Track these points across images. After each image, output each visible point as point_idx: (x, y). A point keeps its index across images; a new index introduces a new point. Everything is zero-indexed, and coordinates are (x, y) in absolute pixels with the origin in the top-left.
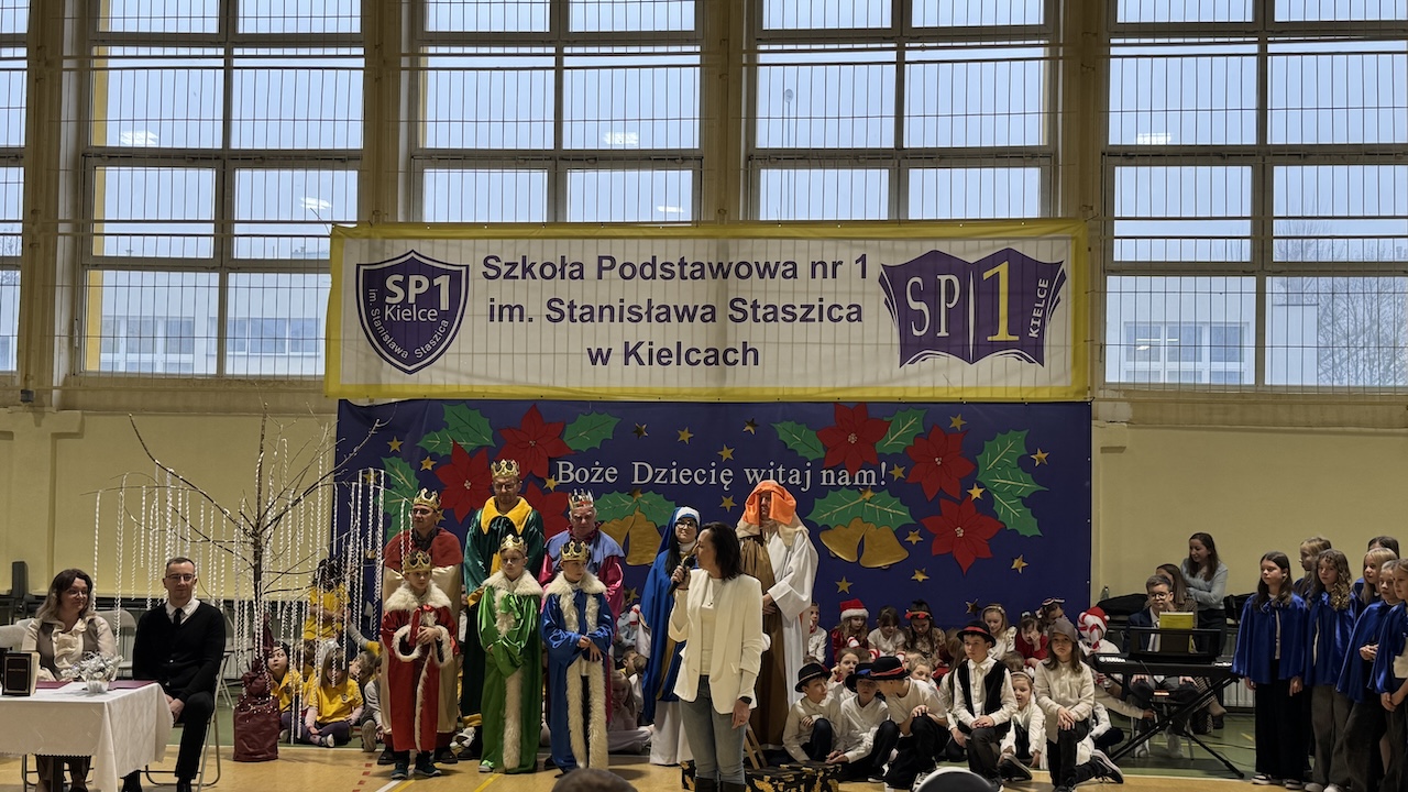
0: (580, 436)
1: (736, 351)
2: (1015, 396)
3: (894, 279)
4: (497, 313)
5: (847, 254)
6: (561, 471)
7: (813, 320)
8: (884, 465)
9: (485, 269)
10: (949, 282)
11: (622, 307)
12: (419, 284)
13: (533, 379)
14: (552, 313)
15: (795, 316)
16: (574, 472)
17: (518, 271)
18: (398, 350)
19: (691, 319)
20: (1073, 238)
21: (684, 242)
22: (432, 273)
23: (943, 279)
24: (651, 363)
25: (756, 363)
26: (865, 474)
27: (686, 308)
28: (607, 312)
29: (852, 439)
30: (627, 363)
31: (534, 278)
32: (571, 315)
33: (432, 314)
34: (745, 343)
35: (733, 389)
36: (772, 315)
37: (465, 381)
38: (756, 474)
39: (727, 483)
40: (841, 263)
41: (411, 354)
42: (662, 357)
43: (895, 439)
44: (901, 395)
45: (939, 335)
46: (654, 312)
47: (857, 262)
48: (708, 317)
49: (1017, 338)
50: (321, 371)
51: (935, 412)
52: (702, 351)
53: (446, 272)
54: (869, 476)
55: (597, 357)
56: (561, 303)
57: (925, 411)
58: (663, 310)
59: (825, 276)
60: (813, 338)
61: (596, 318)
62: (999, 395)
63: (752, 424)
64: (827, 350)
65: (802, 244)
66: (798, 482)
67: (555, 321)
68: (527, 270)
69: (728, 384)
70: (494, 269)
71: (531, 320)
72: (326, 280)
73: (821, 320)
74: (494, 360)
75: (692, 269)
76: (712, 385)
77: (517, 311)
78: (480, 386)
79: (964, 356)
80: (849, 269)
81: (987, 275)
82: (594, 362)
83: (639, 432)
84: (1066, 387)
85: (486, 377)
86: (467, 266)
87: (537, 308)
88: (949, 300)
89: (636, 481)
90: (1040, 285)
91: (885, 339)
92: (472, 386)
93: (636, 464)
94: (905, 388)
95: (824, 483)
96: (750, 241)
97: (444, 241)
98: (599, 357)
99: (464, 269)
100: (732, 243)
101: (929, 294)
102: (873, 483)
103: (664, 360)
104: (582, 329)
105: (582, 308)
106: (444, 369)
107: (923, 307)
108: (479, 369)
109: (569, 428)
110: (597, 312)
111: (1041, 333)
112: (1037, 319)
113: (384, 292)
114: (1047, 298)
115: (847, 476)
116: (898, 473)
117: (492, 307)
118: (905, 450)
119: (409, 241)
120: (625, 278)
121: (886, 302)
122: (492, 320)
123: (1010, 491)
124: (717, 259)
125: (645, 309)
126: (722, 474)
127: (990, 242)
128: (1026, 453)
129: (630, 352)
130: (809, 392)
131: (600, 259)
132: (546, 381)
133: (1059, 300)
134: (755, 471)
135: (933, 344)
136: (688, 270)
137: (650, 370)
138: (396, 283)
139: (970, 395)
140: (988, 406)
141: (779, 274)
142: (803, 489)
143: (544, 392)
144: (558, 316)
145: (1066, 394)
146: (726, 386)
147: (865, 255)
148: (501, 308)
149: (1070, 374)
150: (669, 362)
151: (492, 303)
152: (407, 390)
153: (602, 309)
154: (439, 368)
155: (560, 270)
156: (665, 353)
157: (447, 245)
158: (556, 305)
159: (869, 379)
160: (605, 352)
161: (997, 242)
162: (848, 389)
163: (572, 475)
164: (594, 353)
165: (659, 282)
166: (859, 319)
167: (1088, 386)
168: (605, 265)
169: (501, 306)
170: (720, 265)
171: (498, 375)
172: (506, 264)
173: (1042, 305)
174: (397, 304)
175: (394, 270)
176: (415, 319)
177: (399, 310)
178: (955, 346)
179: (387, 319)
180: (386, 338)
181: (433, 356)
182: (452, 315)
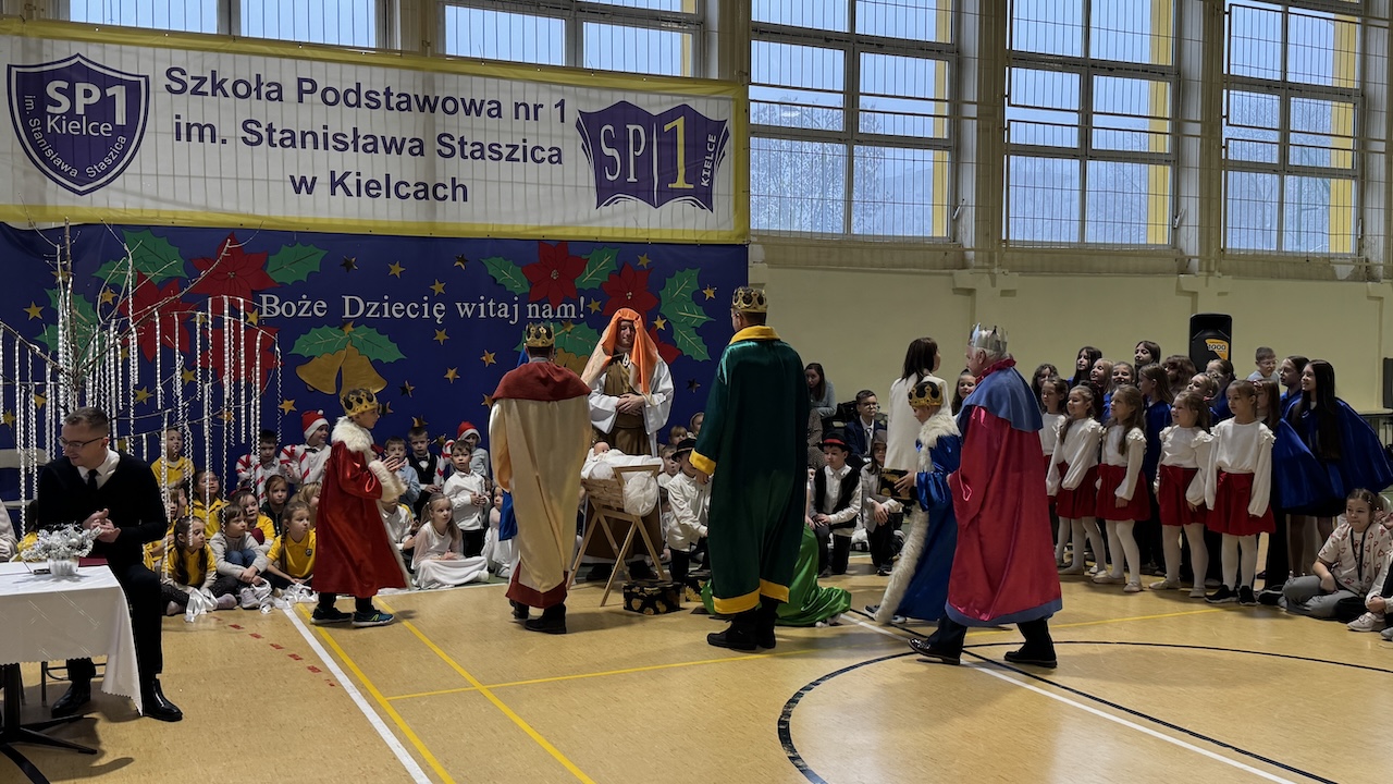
0: (284, 268)
1: (445, 187)
2: (690, 237)
3: (589, 124)
4: (184, 131)
5: (548, 98)
6: (265, 305)
7: (518, 160)
8: (582, 299)
9: (169, 82)
10: (636, 132)
11: (326, 135)
12: (88, 94)
13: (229, 206)
14: (248, 136)
15: (500, 154)
17: (207, 87)
18: (66, 168)
19: (399, 152)
20: (733, 99)
21: (389, 71)
22: (104, 81)
23: (631, 128)
24: (359, 194)
25: (465, 199)
26: (566, 307)
27: (393, 140)
28: (309, 138)
29: (554, 275)
30: (333, 193)
31: (226, 95)
32: (270, 139)
33: (105, 129)
34: (454, 179)
35: (444, 224)
36: (479, 152)
37: (149, 205)
38: (467, 309)
39: (440, 317)
40: (542, 106)
41: (82, 172)
42: (370, 188)
43: (589, 278)
44: (597, 235)
45: (628, 180)
46: (361, 142)
47: (556, 106)
48: (416, 151)
49: (692, 186)
51: (626, 250)
52: (412, 184)
53: (120, 82)
54: (570, 309)
55: (301, 185)
56: (259, 125)
57: (617, 250)
58: (370, 140)
59: (527, 118)
60: (519, 177)
61: (299, 144)
62: (679, 237)
63: (462, 260)
64: (532, 190)
65: (505, 84)
66: (506, 316)
67: (252, 144)
68: (217, 86)
69: (439, 218)
70: (177, 82)
71: (224, 141)
73: (525, 160)
74: (182, 183)
75: (398, 100)
76: (423, 218)
77: (207, 131)
78: (168, 211)
79: (650, 201)
80: (549, 112)
81: (667, 127)
82: (298, 191)
83: (348, 265)
84: (730, 231)
85: (174, 202)
86: (147, 78)
87: (229, 128)
88: (637, 148)
89: (347, 315)
90: (709, 140)
91: (582, 182)
92: (158, 211)
93: (347, 298)
94: (601, 229)
95: (530, 316)
96: (455, 76)
97: (118, 47)
98: (303, 185)
99: (143, 80)
100: (438, 77)
101: (619, 142)
102: (573, 316)
103: (373, 192)
104: (283, 154)
105: (282, 132)
106: (124, 191)
107: (615, 153)
108: (165, 192)
109: (272, 259)
110: (298, 138)
111: (711, 183)
112: (707, 170)
113: (44, 100)
114: (715, 152)
115: (550, 310)
116: (595, 306)
117: (178, 125)
118: (602, 285)
119: (73, 43)
120: (327, 103)
121: (583, 147)
122: (178, 139)
123: (686, 322)
124: (424, 88)
125: (349, 140)
126: (435, 308)
127: (669, 98)
128: (698, 289)
129: (336, 183)
130: (516, 229)
131: (300, 81)
132: (245, 208)
133: (724, 155)
134: (466, 305)
135: (624, 188)
136: (394, 101)
137: (359, 201)
138: (58, 90)
139: (655, 236)
140: (668, 246)
141: (484, 112)
142: (511, 322)
143: (244, 221)
144: (255, 139)
145: (730, 237)
146: (437, 221)
147: (563, 100)
148: (189, 126)
149: (732, 220)
150: (378, 195)
151: (178, 121)
152: (79, 213)
153: (304, 135)
154: (117, 190)
155: (255, 89)
156: (373, 185)
157: (121, 51)
158: (253, 127)
159: (570, 218)
160: (309, 181)
161: (675, 98)
162: (552, 227)
163: (278, 309)
164: (297, 180)
165: (364, 110)
166: (560, 161)
167: (747, 231)
168: (305, 88)
169: (188, 124)
170: (426, 98)
171: (188, 201)
172: (193, 78)
173: (711, 158)
174: (63, 114)
175: (55, 75)
176: (84, 133)
177: (64, 122)
178: (642, 191)
179: (49, 131)
180: (49, 153)
181: (110, 176)
182: (131, 130)
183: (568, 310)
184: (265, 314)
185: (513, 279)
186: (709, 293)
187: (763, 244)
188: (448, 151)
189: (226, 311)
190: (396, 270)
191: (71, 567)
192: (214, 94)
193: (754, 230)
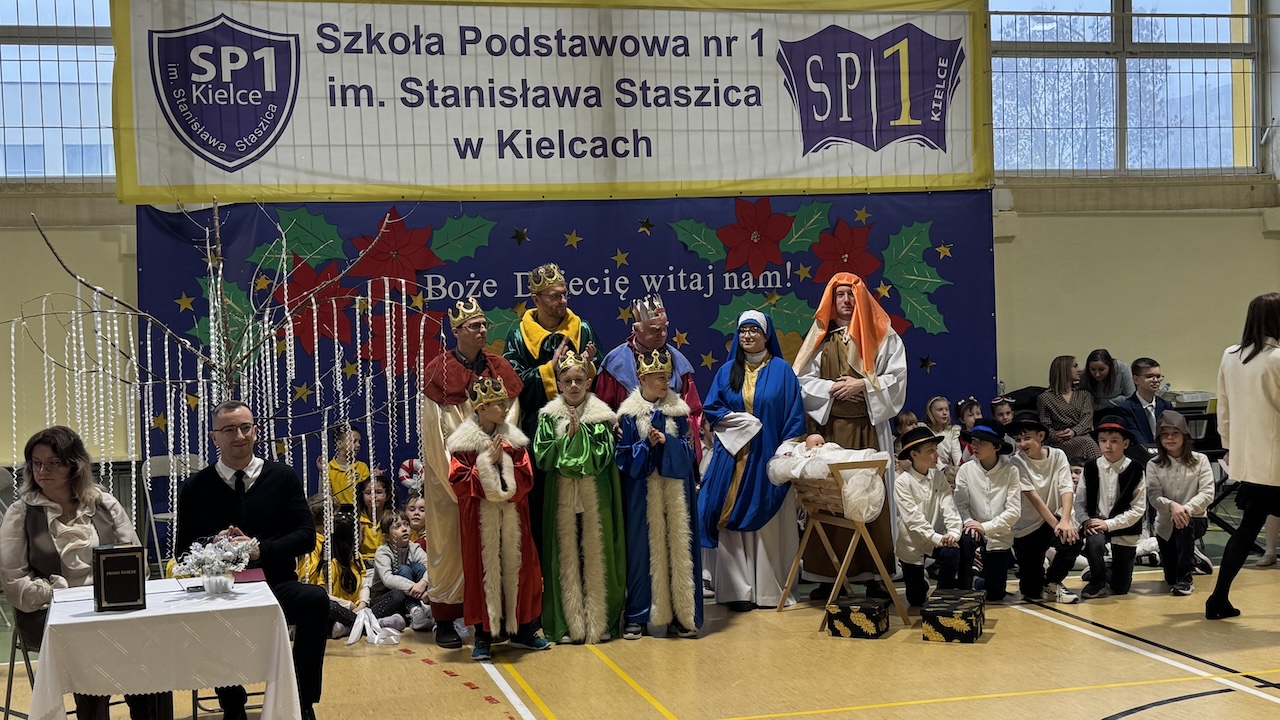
0: (451, 244)
1: (626, 141)
2: (918, 184)
3: (793, 56)
4: (338, 95)
5: (743, 29)
6: (430, 287)
7: (709, 104)
8: (789, 265)
9: (320, 40)
10: (850, 61)
11: (492, 90)
12: (234, 58)
13: (390, 177)
14: (408, 96)
15: (689, 99)
16: (446, 286)
17: (362, 43)
18: (213, 142)
19: (573, 104)
20: (969, 13)
21: (561, 11)
22: (252, 43)
23: (843, 57)
24: (530, 156)
25: (649, 154)
26: (769, 275)
27: (567, 90)
28: (474, 95)
29: (755, 238)
30: (501, 156)
31: (382, 52)
32: (432, 98)
33: (254, 96)
34: (635, 132)
35: (626, 184)
36: (664, 98)
37: (304, 180)
38: (654, 281)
39: (623, 292)
40: (735, 38)
41: (231, 146)
42: (542, 148)
43: (796, 239)
44: (804, 187)
45: (841, 119)
46: (531, 95)
47: (753, 37)
48: (592, 101)
49: (919, 122)
50: (111, 171)
51: (840, 204)
52: (588, 140)
53: (269, 43)
54: (774, 278)
55: (466, 150)
56: (419, 83)
57: (830, 204)
58: (541, 92)
59: (719, 54)
60: (710, 125)
61: (463, 102)
62: (904, 185)
63: (647, 224)
64: (726, 138)
65: (692, 16)
66: (699, 288)
67: (412, 105)
68: (373, 42)
69: (620, 178)
70: (330, 40)
71: (382, 104)
72: (107, 53)
73: (717, 104)
74: (338, 154)
75: (571, 44)
76: (601, 179)
77: (364, 93)
78: (323, 186)
79: (867, 142)
80: (745, 45)
81: (887, 53)
82: (463, 155)
83: (519, 237)
84: (970, 174)
85: (330, 175)
86: (297, 37)
87: (387, 88)
88: (850, 81)
89: (520, 294)
90: (940, 64)
91: (786, 125)
92: (314, 186)
93: (519, 275)
94: (809, 180)
95: (727, 287)
96: (635, 11)
97: (264, 3)
98: (468, 149)
99: (292, 39)
100: (615, 13)
101: (829, 75)
102: (778, 285)
103: (545, 152)
104: (446, 113)
105: (445, 90)
106: (277, 165)
107: (824, 88)
108: (321, 165)
109: (436, 234)
110: (462, 95)
111: (943, 117)
112: (937, 101)
113: (188, 68)
114: (947, 79)
115: (751, 279)
116: (804, 273)
117: (332, 88)
118: (812, 246)
119: (217, 3)
120: (492, 53)
121: (785, 83)
122: (333, 104)
123: (916, 287)
124: (600, 32)
125: (517, 94)
126: (618, 282)
127: (889, 17)
128: (930, 246)
129: (505, 144)
130: (708, 186)
131: (463, 30)
132: (406, 178)
133: (959, 81)
134: (653, 277)
135: (837, 130)
136: (566, 45)
137: (530, 165)
138: (203, 56)
139: (875, 185)
140: (893, 198)
141: (669, 51)
142: (706, 295)
143: (406, 192)
144: (414, 99)
145: (969, 182)
146: (618, 181)
147: (761, 30)
148: (344, 89)
149: (971, 160)
150: (551, 155)
151: (332, 83)
152: (229, 192)
153: (468, 91)
154: (269, 164)
155: (414, 42)
156: (545, 144)
157: (268, 8)
158: (412, 85)
159: (772, 169)
160: (475, 143)
161: (896, 17)
162: (750, 181)
163: (444, 291)
164: (462, 143)
165: (534, 57)
166: (758, 102)
167: (990, 174)
168: (468, 37)
169: (343, 87)
170: (603, 40)
171: (345, 174)
172: (346, 34)
173: (943, 87)
174: (207, 83)
175: (199, 39)
176: (232, 102)
177: (210, 91)
178: (858, 132)
179: (195, 102)
180: (195, 127)
181: (261, 149)
182: (281, 97)
183: (772, 278)
184: (430, 297)
185: (707, 244)
186: (944, 251)
187: (1010, 187)
188: (628, 99)
189: (387, 295)
190: (573, 240)
191: (226, 584)
192: (370, 51)
193: (999, 171)
